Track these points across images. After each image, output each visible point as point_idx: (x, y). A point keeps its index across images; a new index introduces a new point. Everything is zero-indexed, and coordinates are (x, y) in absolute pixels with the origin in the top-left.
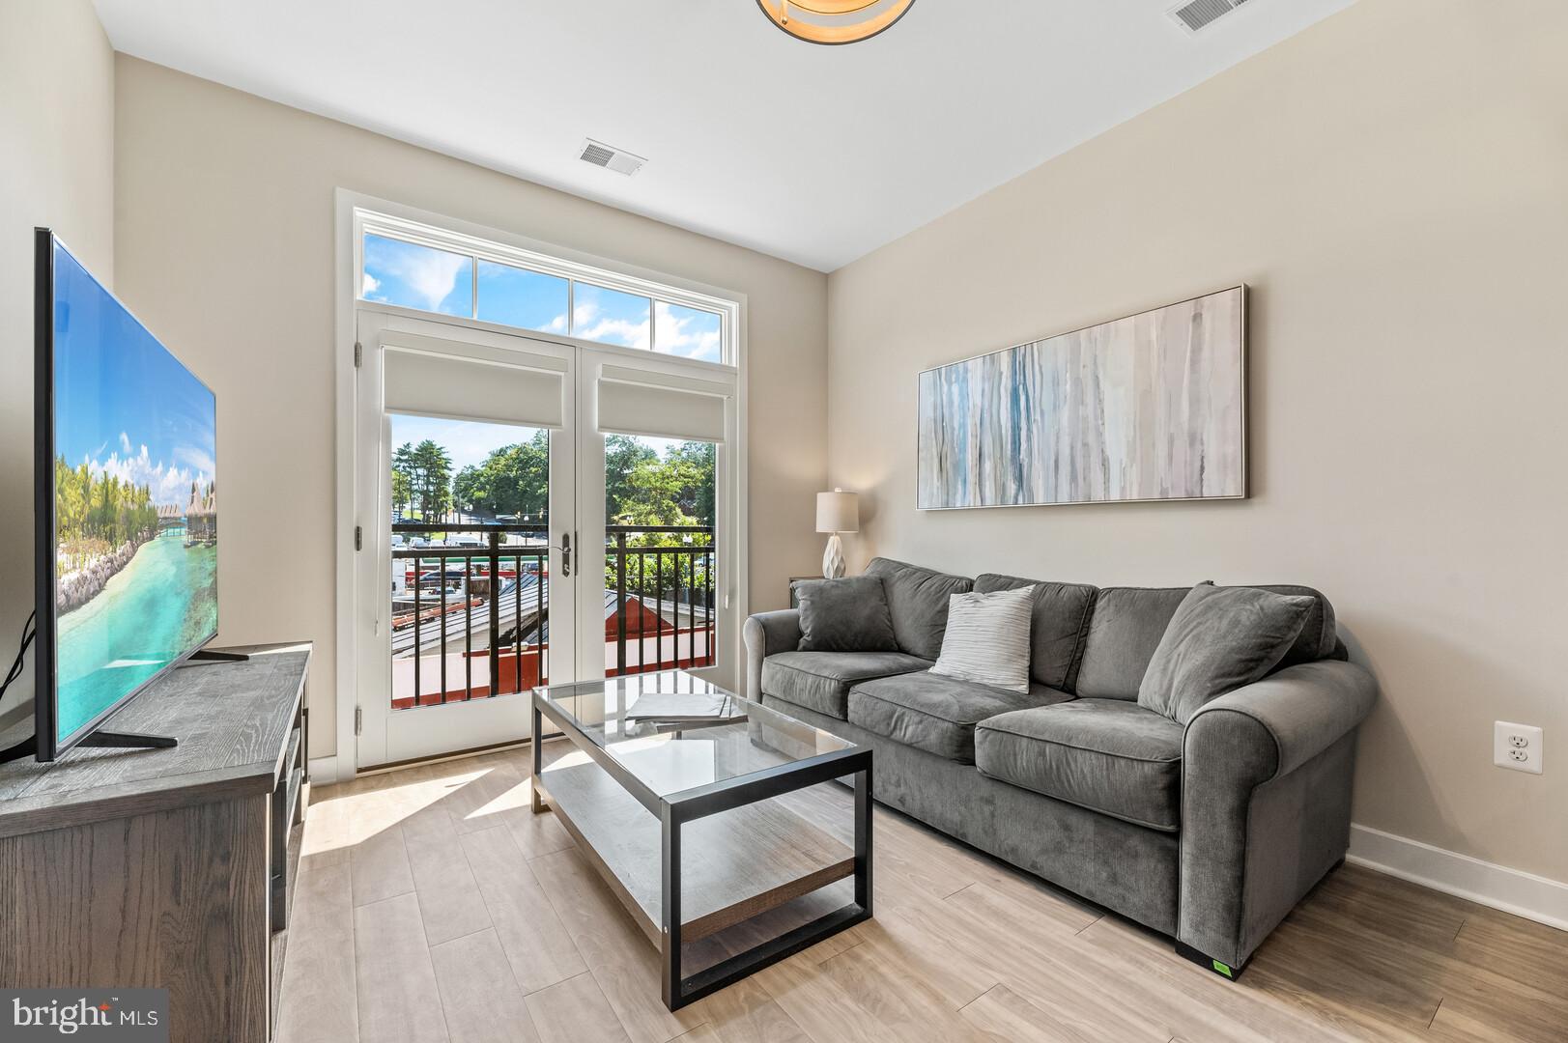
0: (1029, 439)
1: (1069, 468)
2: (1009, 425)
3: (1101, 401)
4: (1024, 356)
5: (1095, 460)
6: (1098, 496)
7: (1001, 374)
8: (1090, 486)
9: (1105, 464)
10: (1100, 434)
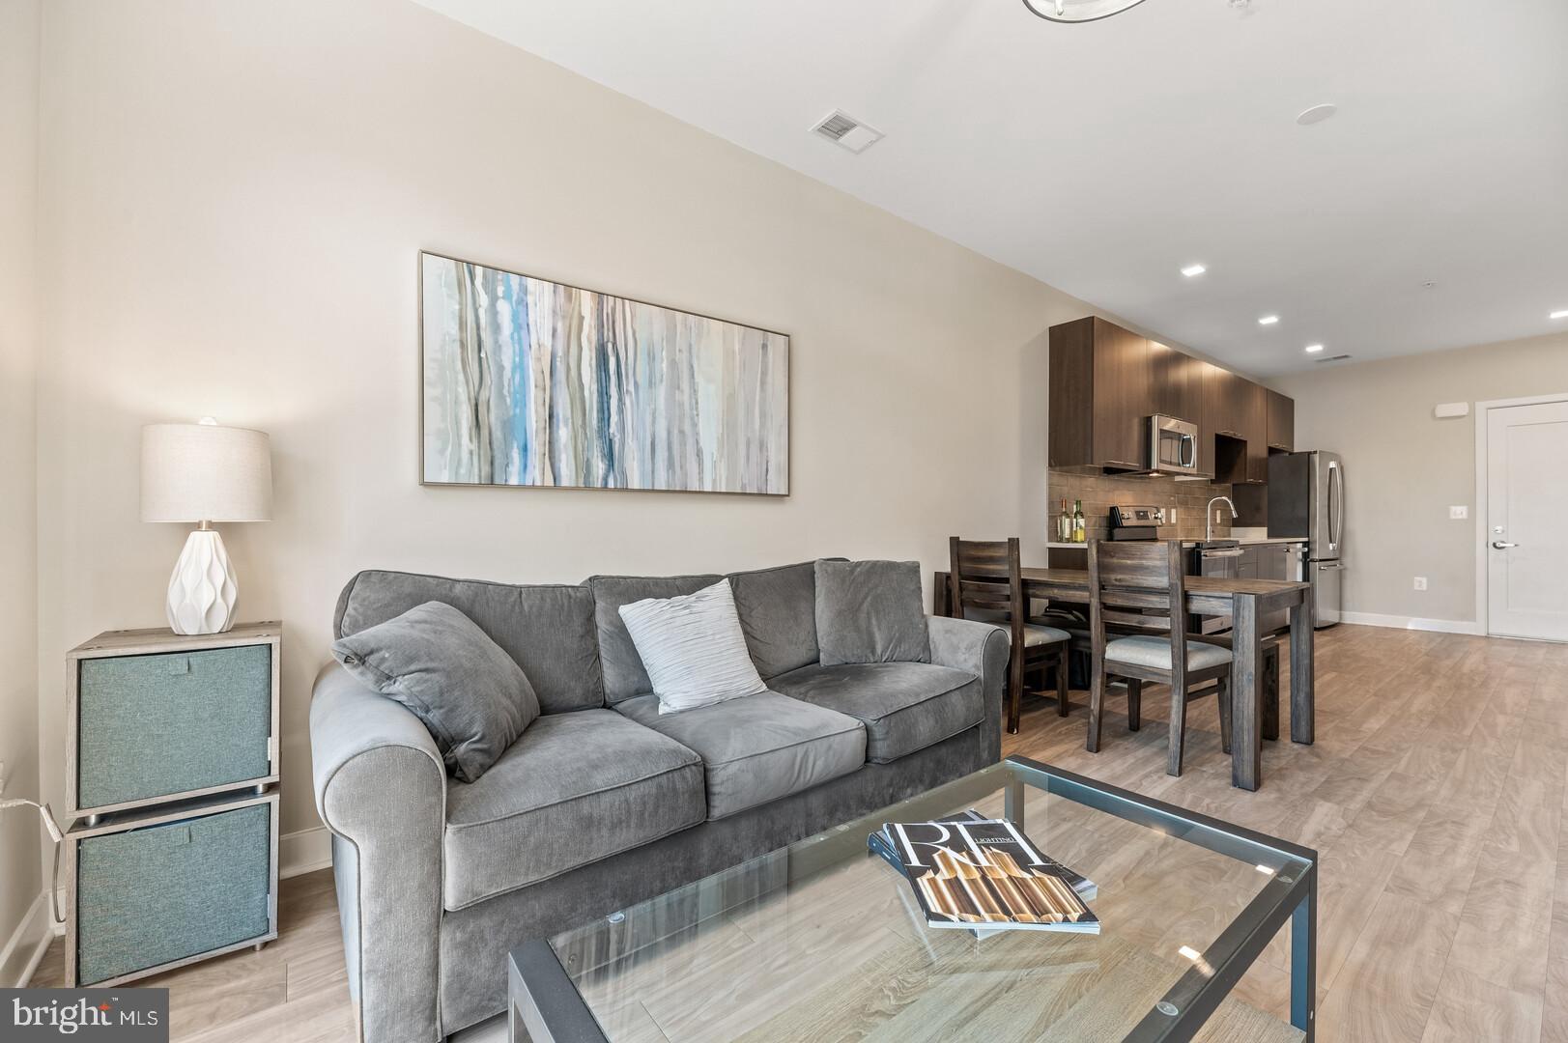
0: (621, 411)
1: (666, 454)
2: (595, 387)
3: (695, 391)
4: (614, 310)
5: (690, 449)
8: (686, 475)
9: (699, 454)
10: (695, 425)
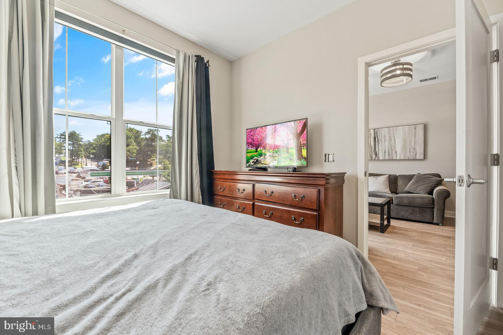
0: (378, 147)
1: (388, 153)
2: (373, 144)
3: (395, 141)
4: (377, 131)
5: (394, 152)
6: (395, 158)
7: (371, 134)
8: (393, 156)
9: (396, 152)
10: (395, 147)
